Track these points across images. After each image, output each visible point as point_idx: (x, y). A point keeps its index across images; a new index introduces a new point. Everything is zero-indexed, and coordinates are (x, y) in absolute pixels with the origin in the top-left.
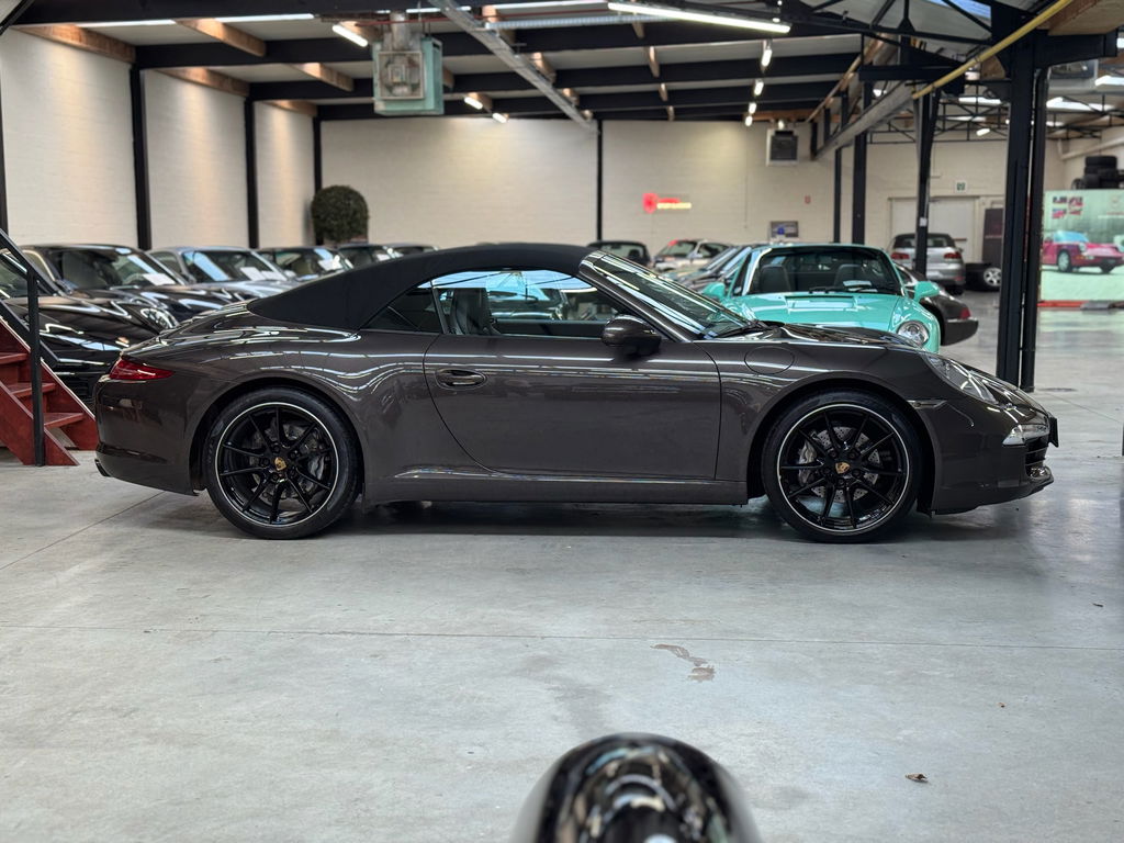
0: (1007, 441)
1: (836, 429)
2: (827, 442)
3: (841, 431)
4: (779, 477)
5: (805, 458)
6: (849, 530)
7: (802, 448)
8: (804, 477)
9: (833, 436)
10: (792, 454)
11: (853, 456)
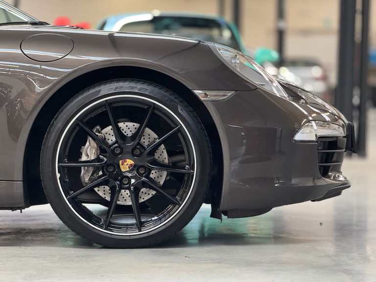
0: (298, 137)
1: (121, 125)
2: (112, 139)
3: (128, 127)
4: (58, 175)
5: (87, 155)
6: (134, 233)
7: (84, 145)
8: (86, 176)
9: (118, 132)
10: (73, 150)
11: (137, 152)
